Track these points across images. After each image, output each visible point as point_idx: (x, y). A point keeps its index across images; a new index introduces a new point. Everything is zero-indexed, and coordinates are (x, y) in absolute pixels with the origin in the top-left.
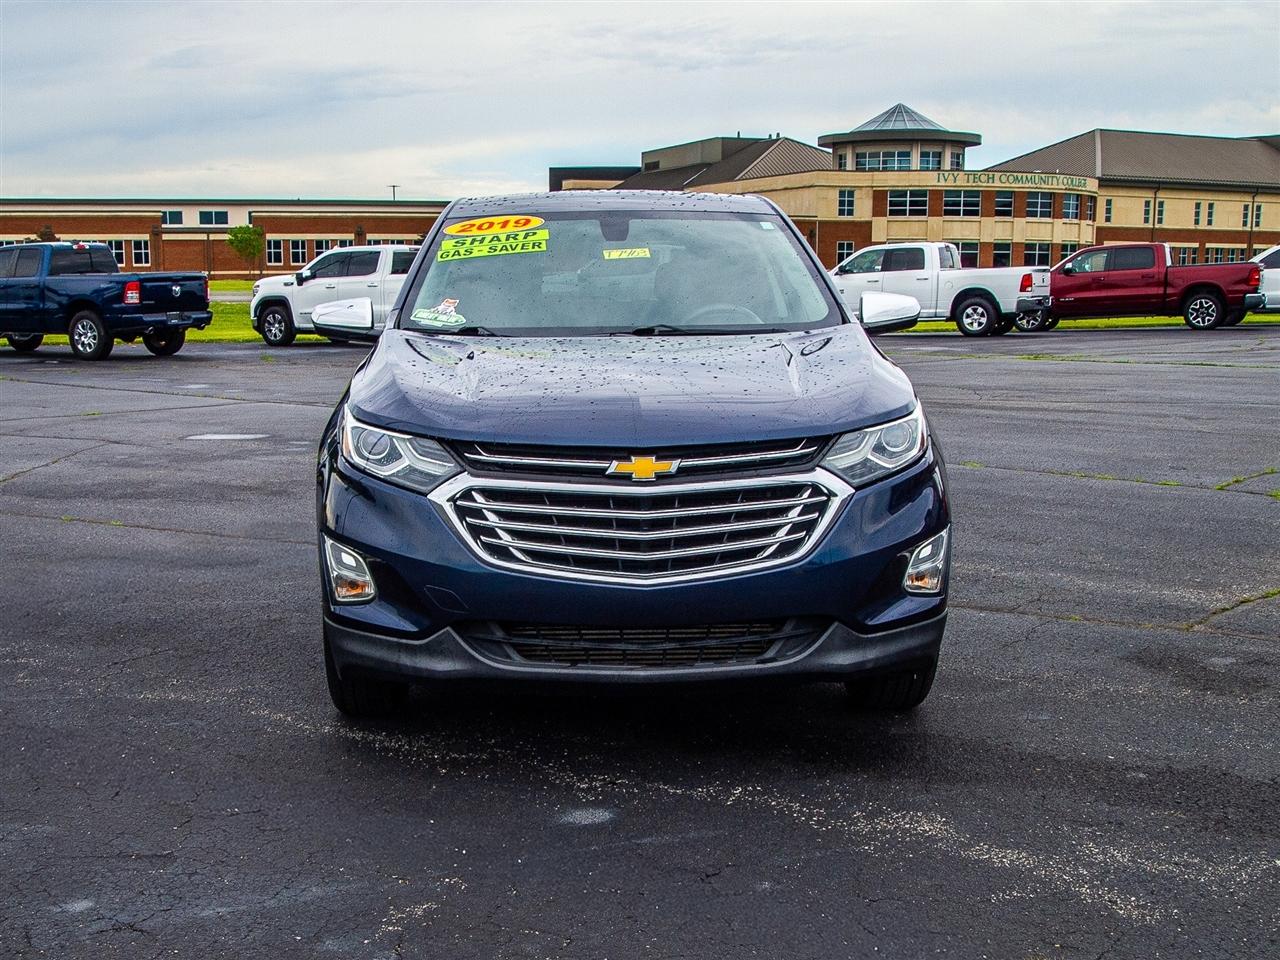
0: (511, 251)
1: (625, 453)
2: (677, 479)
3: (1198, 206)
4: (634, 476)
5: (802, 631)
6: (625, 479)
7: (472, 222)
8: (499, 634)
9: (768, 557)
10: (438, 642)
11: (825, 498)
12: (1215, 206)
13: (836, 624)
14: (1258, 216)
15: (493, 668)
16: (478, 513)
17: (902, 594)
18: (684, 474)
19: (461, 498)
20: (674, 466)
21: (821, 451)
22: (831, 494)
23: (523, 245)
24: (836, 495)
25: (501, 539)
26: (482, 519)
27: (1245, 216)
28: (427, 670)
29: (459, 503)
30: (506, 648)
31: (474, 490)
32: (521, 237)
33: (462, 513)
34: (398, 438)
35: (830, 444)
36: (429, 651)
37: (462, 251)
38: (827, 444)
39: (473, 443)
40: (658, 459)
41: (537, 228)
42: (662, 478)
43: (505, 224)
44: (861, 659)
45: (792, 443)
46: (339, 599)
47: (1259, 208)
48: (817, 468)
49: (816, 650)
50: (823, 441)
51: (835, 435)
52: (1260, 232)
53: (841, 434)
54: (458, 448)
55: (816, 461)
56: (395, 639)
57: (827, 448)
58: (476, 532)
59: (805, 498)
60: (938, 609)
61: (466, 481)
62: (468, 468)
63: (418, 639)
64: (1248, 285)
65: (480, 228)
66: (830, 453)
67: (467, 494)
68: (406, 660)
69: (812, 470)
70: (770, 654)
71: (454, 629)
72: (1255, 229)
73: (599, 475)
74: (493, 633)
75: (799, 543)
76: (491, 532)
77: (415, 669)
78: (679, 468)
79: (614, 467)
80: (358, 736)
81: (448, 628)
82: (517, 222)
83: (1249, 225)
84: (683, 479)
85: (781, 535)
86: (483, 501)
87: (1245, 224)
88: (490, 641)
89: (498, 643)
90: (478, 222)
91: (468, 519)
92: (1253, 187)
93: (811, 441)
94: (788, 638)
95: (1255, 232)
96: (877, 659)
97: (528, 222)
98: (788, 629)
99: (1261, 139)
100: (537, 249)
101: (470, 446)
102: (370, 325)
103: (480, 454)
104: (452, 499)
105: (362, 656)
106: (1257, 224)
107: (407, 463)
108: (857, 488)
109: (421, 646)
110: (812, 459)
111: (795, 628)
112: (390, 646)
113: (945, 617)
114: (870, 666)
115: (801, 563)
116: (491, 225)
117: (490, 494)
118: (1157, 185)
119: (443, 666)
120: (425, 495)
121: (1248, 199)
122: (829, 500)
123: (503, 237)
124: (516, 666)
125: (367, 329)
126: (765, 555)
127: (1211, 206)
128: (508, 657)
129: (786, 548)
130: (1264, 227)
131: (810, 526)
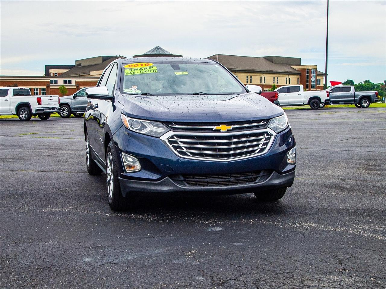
0: (147, 73)
1: (218, 124)
2: (233, 131)
3: (247, 77)
4: (221, 130)
5: (265, 174)
6: (219, 131)
7: (131, 64)
8: (182, 178)
9: (257, 153)
10: (164, 181)
11: (270, 136)
12: (252, 77)
13: (274, 172)
14: (265, 80)
15: (181, 188)
16: (176, 142)
17: (287, 164)
18: (234, 129)
19: (170, 138)
20: (231, 127)
21: (267, 123)
22: (271, 135)
23: (150, 71)
24: (273, 135)
25: (183, 149)
26: (178, 144)
27: (261, 80)
28: (160, 190)
29: (170, 139)
30: (184, 182)
31: (174, 136)
32: (148, 68)
33: (171, 142)
34: (144, 122)
35: (269, 121)
36: (161, 184)
37: (132, 72)
38: (268, 121)
39: (172, 122)
40: (227, 125)
41: (152, 66)
42: (229, 131)
43: (142, 65)
44: (280, 182)
45: (260, 121)
46: (128, 171)
47: (265, 78)
48: (267, 128)
49: (270, 179)
50: (268, 120)
51: (270, 119)
52: (266, 85)
53: (271, 119)
54: (167, 123)
55: (267, 126)
56: (149, 182)
57: (269, 122)
58: (175, 148)
59: (265, 136)
60: (294, 168)
61: (171, 133)
62: (172, 129)
63: (157, 181)
64: (275, 98)
65: (134, 66)
66: (270, 124)
67: (172, 137)
68: (153, 188)
69: (266, 128)
70: (257, 181)
71: (169, 177)
72: (264, 84)
73: (211, 130)
74: (180, 178)
75: (265, 148)
76: (180, 148)
77: (156, 190)
78: (233, 128)
79: (215, 128)
80: (126, 215)
81: (167, 177)
82: (145, 64)
83: (262, 82)
84: (234, 131)
85: (260, 146)
86: (177, 139)
87: (261, 82)
88: (179, 180)
89: (181, 181)
90: (133, 64)
91: (173, 144)
92: (263, 71)
93: (265, 120)
94: (262, 176)
95: (264, 85)
96: (283, 182)
97: (148, 65)
98: (261, 174)
99: (264, 58)
100: (155, 72)
101: (171, 123)
102: (107, 94)
103: (174, 125)
104: (168, 139)
105: (137, 188)
106: (265, 83)
107: (150, 129)
108: (278, 133)
109: (158, 183)
110: (266, 125)
111: (263, 173)
112: (147, 184)
113: (295, 171)
114: (282, 184)
115: (266, 154)
116: (138, 65)
117: (179, 137)
118: (235, 71)
119: (166, 188)
120: (159, 138)
121: (261, 75)
122: (271, 136)
123: (143, 69)
124: (187, 187)
125: (106, 95)
126: (256, 152)
127: (251, 77)
128: (185, 185)
129: (262, 150)
130: (266, 83)
131: (266, 144)
